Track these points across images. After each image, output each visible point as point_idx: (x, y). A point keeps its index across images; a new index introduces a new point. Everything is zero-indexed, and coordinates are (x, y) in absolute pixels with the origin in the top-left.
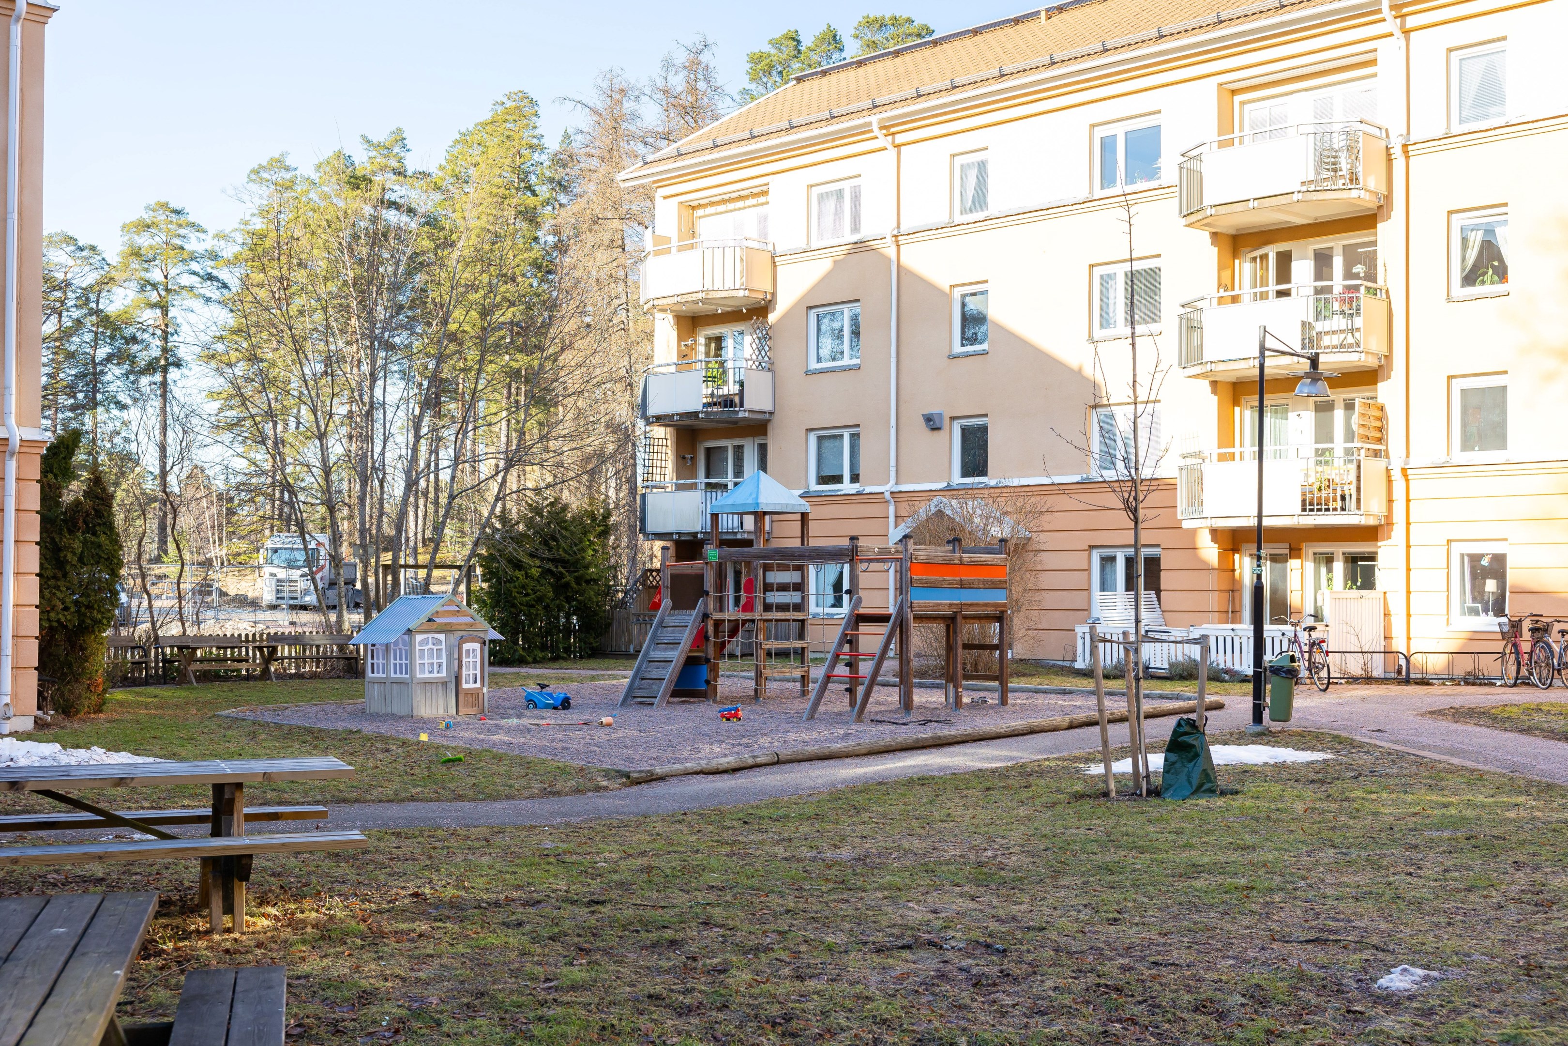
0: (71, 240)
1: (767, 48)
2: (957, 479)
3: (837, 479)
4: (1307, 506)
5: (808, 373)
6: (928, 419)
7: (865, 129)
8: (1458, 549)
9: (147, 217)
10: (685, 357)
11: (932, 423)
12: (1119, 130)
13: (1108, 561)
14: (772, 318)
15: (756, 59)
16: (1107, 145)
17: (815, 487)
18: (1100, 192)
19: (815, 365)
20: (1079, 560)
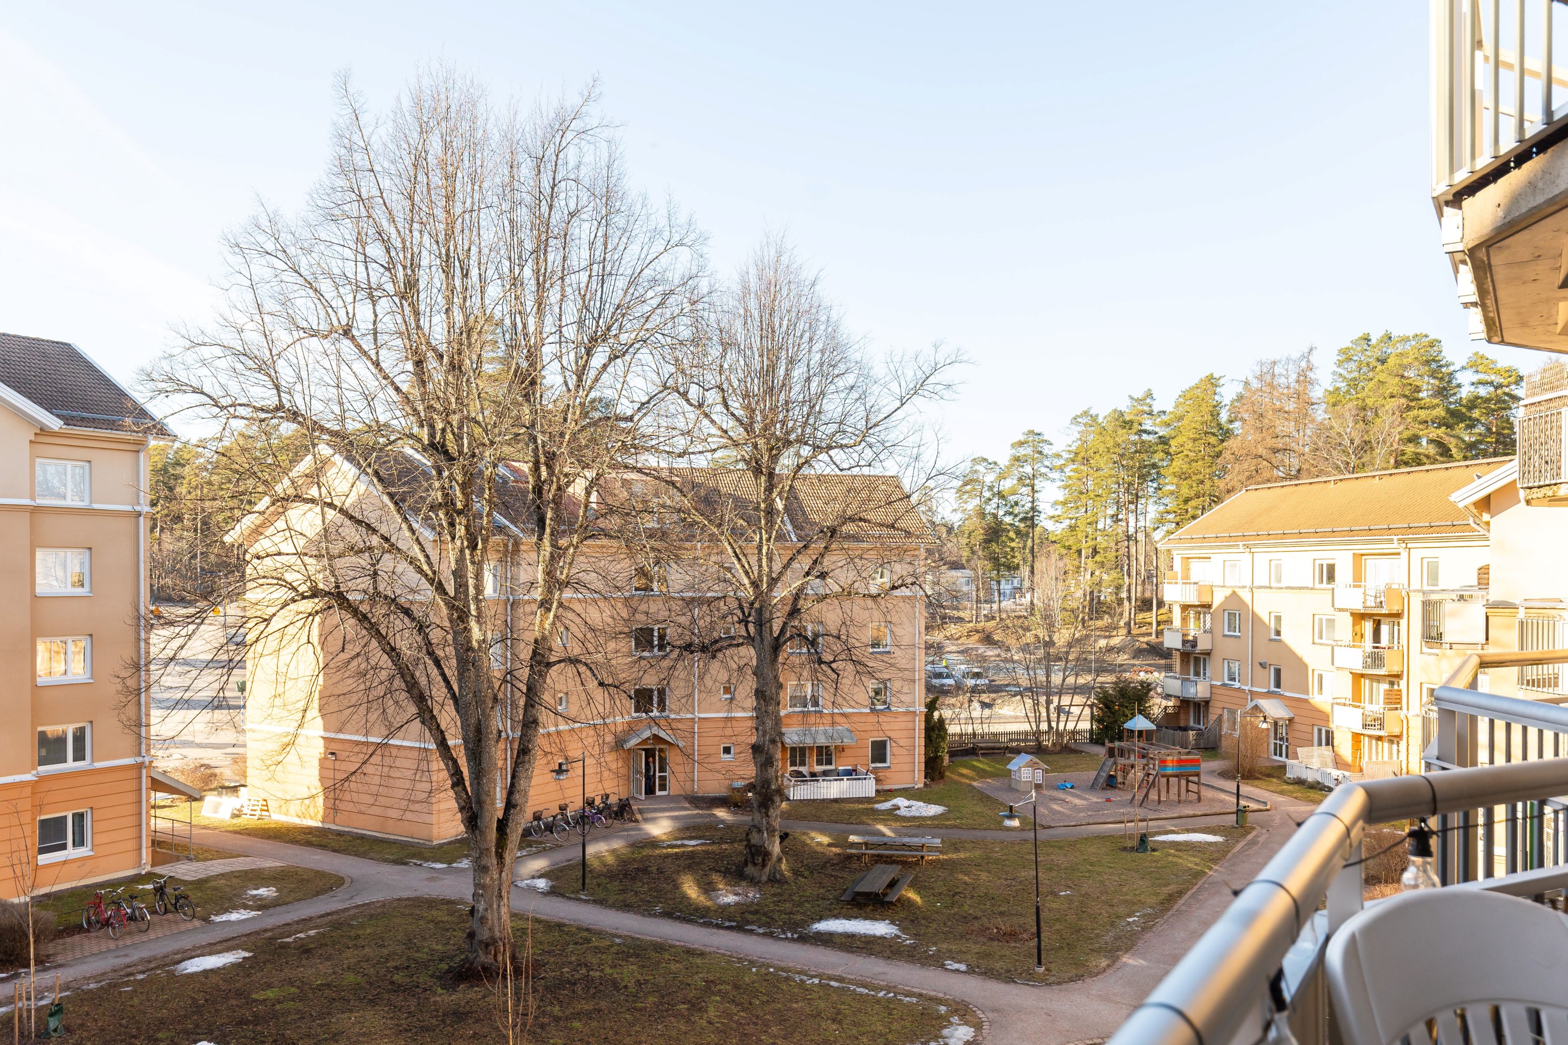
0: (985, 460)
1: (1350, 345)
2: (1273, 689)
3: (1234, 679)
4: (1365, 727)
5: (1224, 636)
6: (1261, 664)
7: (1239, 545)
9: (1022, 438)
11: (1263, 665)
12: (1324, 563)
13: (1320, 731)
14: (1212, 611)
16: (1321, 567)
17: (1227, 682)
18: (1318, 586)
19: (1227, 633)
20: (1309, 729)
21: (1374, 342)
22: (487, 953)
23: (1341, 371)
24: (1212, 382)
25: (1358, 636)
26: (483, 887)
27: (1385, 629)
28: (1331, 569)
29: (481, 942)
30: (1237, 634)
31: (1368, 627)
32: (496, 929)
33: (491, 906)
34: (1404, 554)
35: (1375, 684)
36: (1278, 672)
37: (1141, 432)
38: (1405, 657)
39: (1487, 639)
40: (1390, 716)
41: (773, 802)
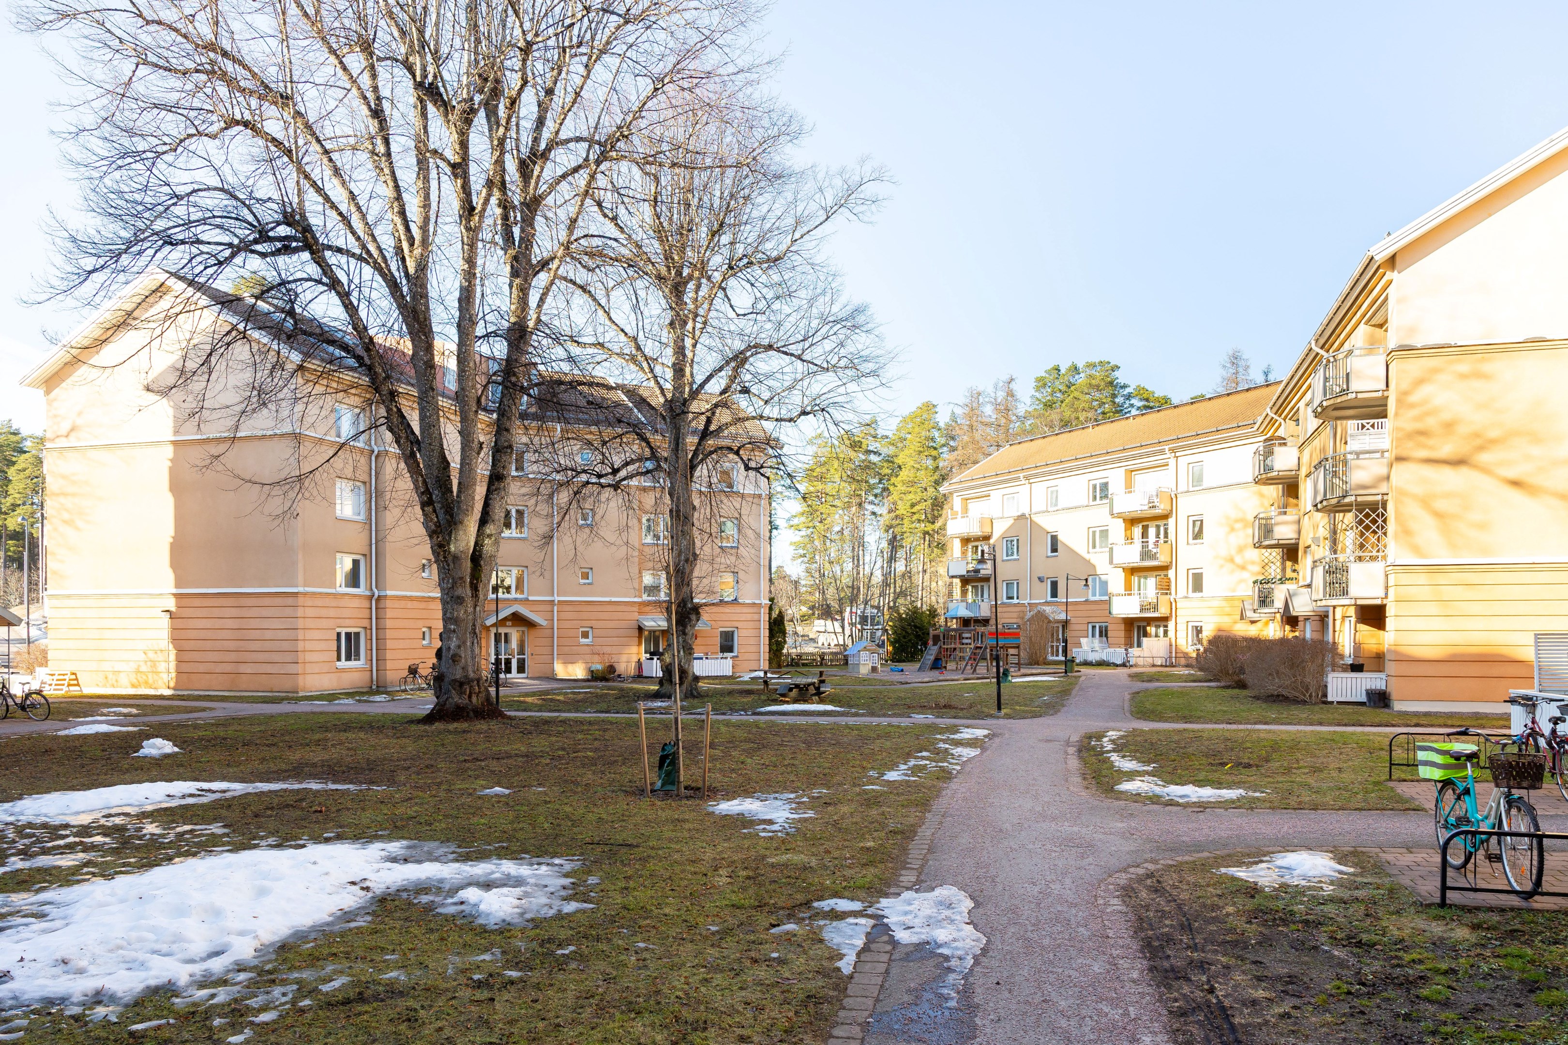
1: (1044, 374)
2: (1049, 599)
3: (1012, 598)
4: (1141, 610)
5: (1004, 560)
6: (1039, 579)
7: (1018, 478)
8: (1190, 624)
10: (964, 553)
11: (1041, 579)
12: (1098, 482)
13: (1094, 627)
14: (992, 541)
15: (1039, 380)
16: (1095, 487)
17: (1005, 601)
18: (1092, 503)
19: (1005, 558)
20: (1084, 627)
21: (1063, 371)
22: (461, 693)
23: (1037, 395)
24: (930, 407)
25: (1129, 539)
26: (456, 621)
27: (1152, 531)
28: (1105, 486)
29: (455, 681)
30: (1015, 557)
31: (1137, 531)
32: (470, 669)
33: (464, 643)
34: (1172, 462)
35: (1142, 580)
36: (1054, 585)
37: (868, 452)
38: (1173, 551)
39: (1387, 386)
40: (1163, 599)
41: (690, 620)
